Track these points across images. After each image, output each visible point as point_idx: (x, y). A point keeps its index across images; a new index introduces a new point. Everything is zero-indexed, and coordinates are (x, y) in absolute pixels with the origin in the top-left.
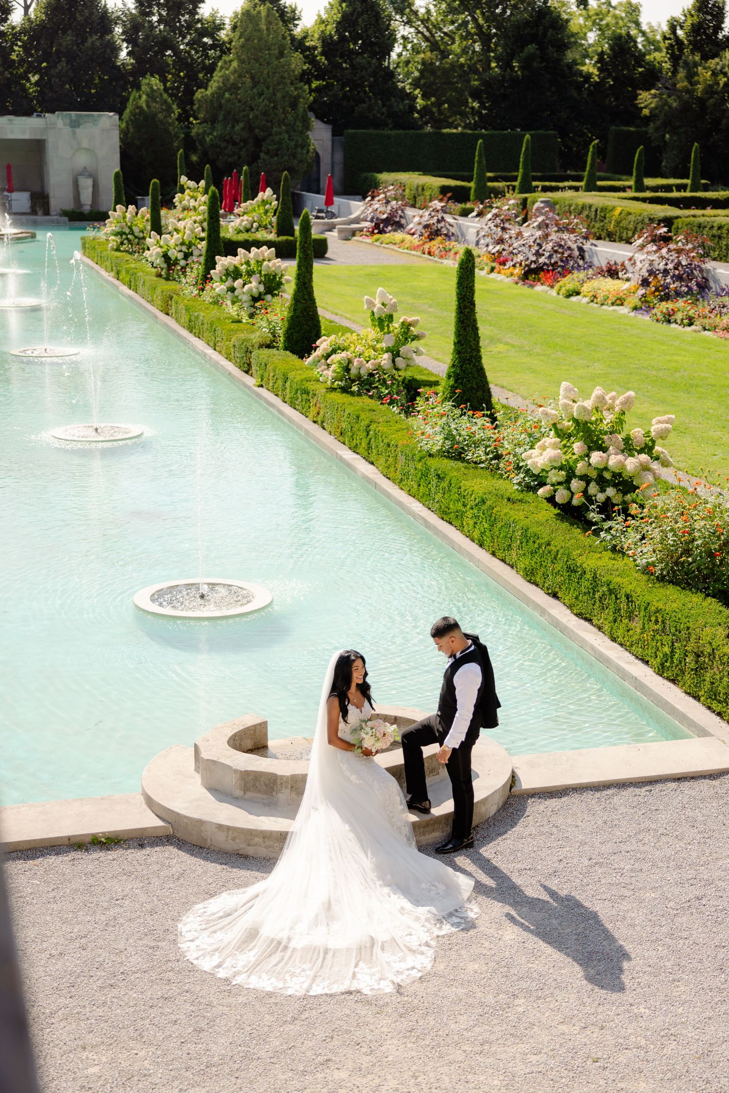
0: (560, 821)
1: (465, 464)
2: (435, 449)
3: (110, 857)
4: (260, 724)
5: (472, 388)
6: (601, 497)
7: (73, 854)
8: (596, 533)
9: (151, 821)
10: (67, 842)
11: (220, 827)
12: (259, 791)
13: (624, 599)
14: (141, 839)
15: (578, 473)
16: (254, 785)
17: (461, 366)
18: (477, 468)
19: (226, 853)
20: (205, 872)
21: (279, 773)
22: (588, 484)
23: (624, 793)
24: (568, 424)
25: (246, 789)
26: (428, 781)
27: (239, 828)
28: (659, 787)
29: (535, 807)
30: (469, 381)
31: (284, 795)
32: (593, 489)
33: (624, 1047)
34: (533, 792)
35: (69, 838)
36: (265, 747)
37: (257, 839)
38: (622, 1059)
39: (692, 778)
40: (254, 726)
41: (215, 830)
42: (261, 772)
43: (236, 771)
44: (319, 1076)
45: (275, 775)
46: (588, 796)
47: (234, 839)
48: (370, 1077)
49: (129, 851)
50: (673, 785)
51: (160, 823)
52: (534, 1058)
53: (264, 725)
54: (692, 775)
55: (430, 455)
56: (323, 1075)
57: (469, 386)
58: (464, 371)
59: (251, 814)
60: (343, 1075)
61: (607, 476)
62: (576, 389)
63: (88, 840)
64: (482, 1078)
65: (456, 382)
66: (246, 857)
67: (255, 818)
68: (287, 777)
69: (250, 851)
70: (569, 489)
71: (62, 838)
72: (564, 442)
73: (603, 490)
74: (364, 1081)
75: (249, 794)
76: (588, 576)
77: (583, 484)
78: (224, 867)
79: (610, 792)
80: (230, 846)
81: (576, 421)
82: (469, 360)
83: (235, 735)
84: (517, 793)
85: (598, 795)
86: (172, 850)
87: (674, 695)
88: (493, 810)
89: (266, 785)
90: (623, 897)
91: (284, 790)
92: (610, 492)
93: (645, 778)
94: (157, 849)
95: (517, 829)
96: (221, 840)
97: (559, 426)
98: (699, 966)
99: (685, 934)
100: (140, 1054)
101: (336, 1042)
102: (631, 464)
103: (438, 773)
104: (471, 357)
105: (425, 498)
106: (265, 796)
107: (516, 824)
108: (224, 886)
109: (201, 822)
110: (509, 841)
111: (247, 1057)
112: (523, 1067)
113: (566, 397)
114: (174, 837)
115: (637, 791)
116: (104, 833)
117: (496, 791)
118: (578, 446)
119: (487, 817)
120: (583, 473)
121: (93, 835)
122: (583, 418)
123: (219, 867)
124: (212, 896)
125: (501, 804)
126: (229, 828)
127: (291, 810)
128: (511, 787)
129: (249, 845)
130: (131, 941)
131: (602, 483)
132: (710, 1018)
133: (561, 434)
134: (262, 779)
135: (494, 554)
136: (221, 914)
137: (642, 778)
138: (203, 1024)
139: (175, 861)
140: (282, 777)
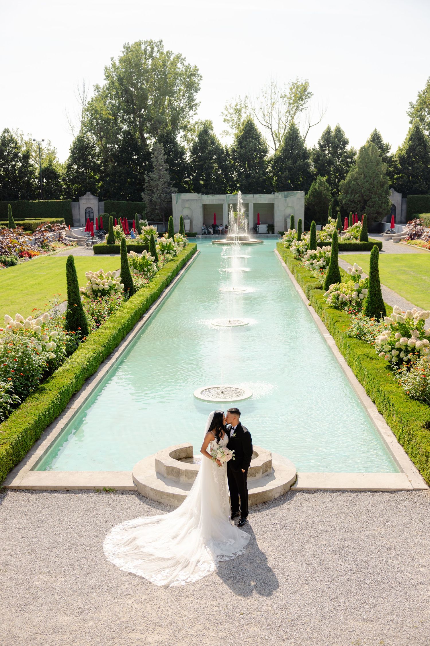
0: (305, 504)
1: (361, 341)
2: (353, 334)
3: (107, 497)
4: (190, 447)
5: (375, 307)
6: (405, 359)
7: (94, 494)
8: (394, 375)
9: (131, 484)
10: (93, 489)
11: (151, 489)
12: (174, 475)
13: (391, 406)
14: (124, 491)
15: (396, 346)
16: (172, 473)
17: (371, 298)
18: (366, 343)
19: (153, 501)
20: (139, 508)
21: (181, 468)
22: (400, 353)
23: (344, 495)
24: (396, 325)
25: (168, 474)
26: (249, 480)
27: (158, 490)
28: (364, 494)
29: (299, 497)
30: (374, 305)
31: (183, 479)
32: (402, 355)
33: (260, 610)
34: (301, 489)
35: (94, 487)
36: (192, 457)
37: (164, 496)
38: (255, 615)
39: (382, 492)
40: (186, 447)
41: (150, 490)
42: (174, 467)
43: (165, 466)
44: (121, 600)
45: (179, 469)
46: (327, 494)
47: (156, 495)
48: (140, 604)
49: (116, 495)
50: (370, 494)
51: (133, 485)
52: (216, 608)
53: (191, 448)
54: (382, 490)
55: (350, 337)
56: (122, 600)
57: (374, 307)
58: (372, 300)
59: (166, 485)
60: (130, 602)
61: (409, 349)
62: (400, 309)
63: (102, 488)
64: (187, 613)
65: (368, 304)
66: (160, 503)
67: (167, 486)
68: (183, 470)
69: (162, 501)
70: (391, 354)
71: (91, 486)
72: (393, 333)
73: (406, 356)
74: (137, 606)
75: (170, 477)
76: (383, 394)
77: (398, 352)
78: (149, 506)
79: (338, 493)
80: (155, 498)
81: (399, 323)
82: (374, 295)
83: (176, 451)
84: (293, 489)
85: (331, 494)
86: (134, 497)
87: (399, 452)
88: (277, 495)
89: (176, 473)
90: (309, 542)
91: (182, 476)
92: (410, 356)
93: (358, 489)
94: (128, 496)
95: (284, 505)
96: (151, 494)
97: (393, 326)
98: (322, 579)
99: (325, 563)
100: (59, 579)
101: (138, 587)
102: (418, 344)
103: (255, 476)
104: (376, 294)
105: (344, 355)
106: (175, 478)
107: (285, 503)
108: (142, 514)
109: (145, 486)
110: (276, 510)
111: (98, 588)
112: (208, 611)
113: (395, 312)
114: (137, 491)
115: (351, 494)
116: (108, 486)
117: (279, 487)
118: (397, 334)
119: (273, 498)
120: (399, 347)
121: (104, 487)
122: (401, 322)
123: (147, 506)
124: (135, 518)
125: (282, 493)
126: (154, 490)
127: (188, 486)
128: (291, 487)
129: (162, 498)
130: (90, 532)
131: (407, 352)
132: (309, 604)
133: (394, 329)
134: (175, 470)
135: (360, 382)
136: (132, 526)
137: (356, 489)
138: (91, 571)
139: (131, 501)
140: (182, 470)
